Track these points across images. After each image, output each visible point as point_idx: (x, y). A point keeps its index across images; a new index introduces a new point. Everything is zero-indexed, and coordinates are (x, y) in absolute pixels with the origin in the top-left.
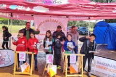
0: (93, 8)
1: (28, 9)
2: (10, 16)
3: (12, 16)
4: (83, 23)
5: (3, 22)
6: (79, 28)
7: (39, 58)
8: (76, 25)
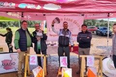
0: (110, 3)
1: (39, 7)
2: (21, 17)
3: (22, 16)
4: (104, 23)
5: (14, 24)
6: (98, 28)
7: (53, 62)
8: (96, 25)
